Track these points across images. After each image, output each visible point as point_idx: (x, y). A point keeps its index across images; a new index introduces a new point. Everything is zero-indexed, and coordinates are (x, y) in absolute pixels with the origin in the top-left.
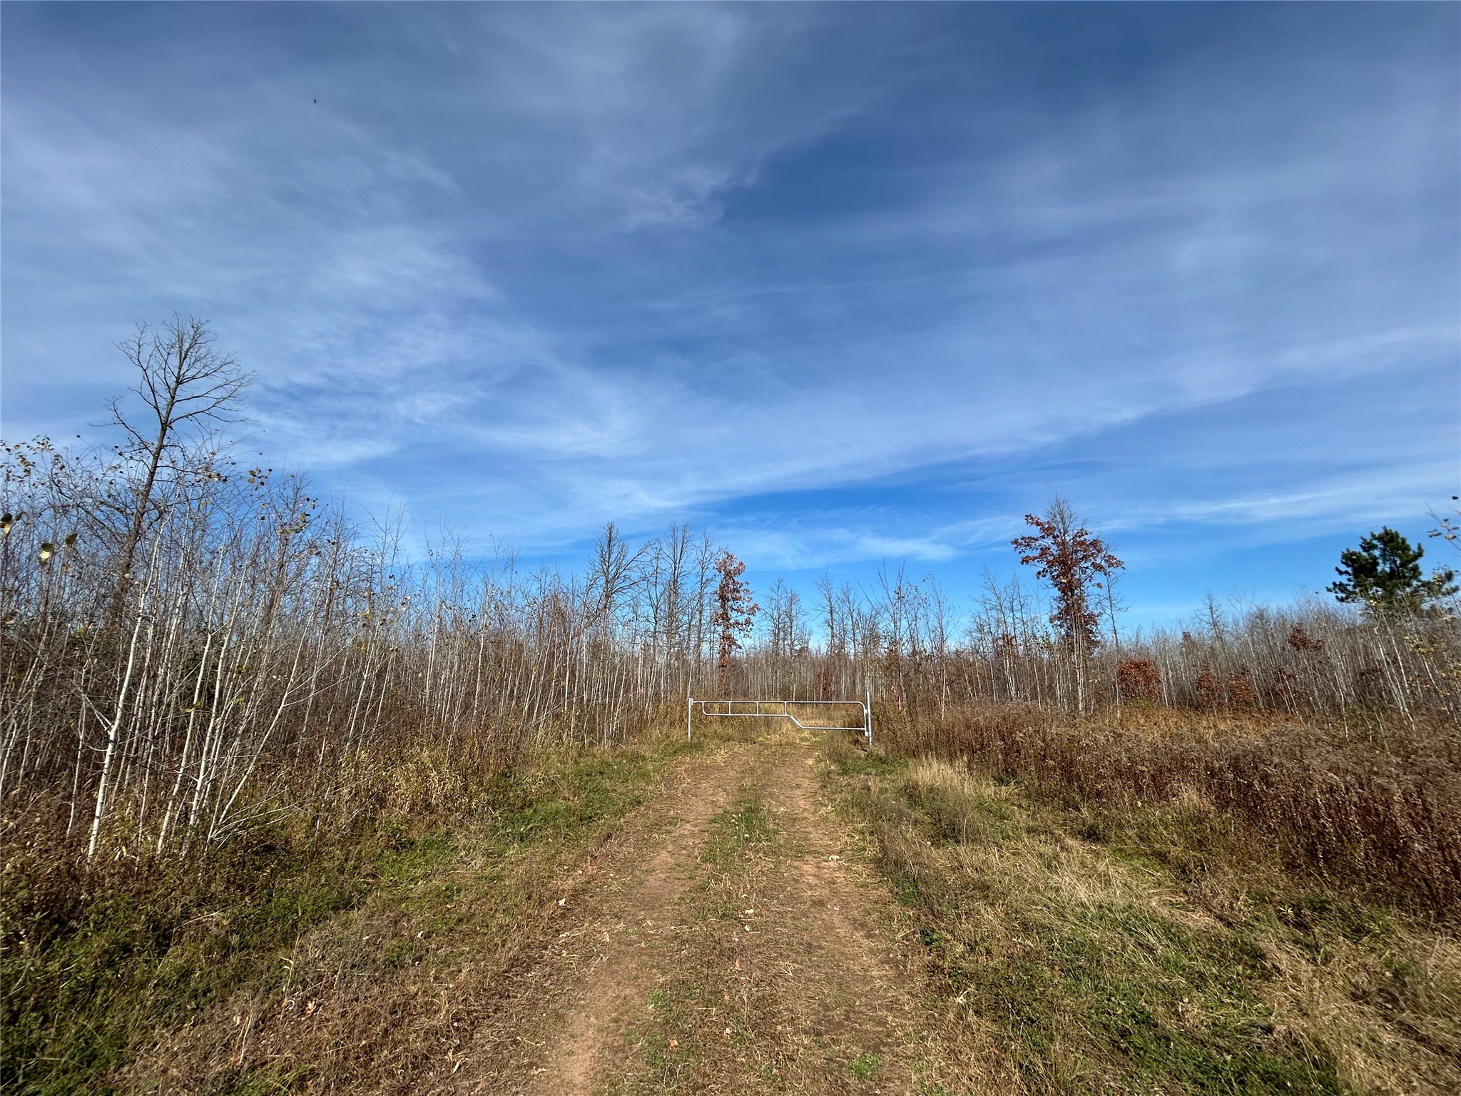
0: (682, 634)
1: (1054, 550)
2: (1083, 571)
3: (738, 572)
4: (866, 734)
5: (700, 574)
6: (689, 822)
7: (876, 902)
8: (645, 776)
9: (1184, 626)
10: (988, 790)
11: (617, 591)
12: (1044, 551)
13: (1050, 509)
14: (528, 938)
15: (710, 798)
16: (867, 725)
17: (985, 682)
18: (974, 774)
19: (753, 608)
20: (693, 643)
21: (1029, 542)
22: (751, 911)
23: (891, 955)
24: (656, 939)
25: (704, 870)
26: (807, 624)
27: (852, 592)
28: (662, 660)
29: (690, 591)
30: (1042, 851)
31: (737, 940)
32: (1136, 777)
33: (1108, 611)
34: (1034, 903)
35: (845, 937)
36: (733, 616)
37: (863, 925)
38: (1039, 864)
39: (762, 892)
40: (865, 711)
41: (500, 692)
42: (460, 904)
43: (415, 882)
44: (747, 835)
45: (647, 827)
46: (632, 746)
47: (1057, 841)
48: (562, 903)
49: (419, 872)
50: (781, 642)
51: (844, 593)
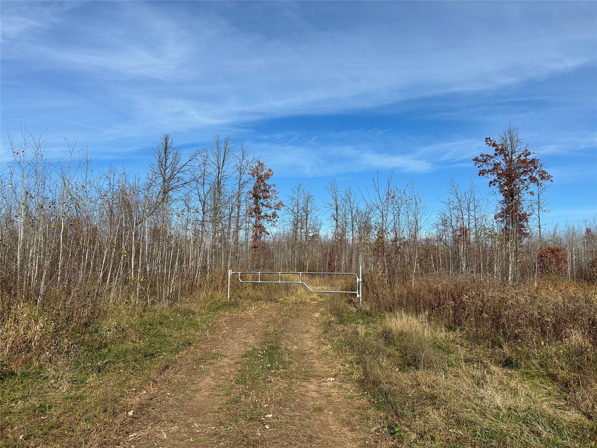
0: (224, 223)
1: (503, 165)
2: (522, 182)
3: (267, 176)
4: (358, 296)
5: (238, 177)
6: (227, 357)
7: (359, 408)
8: (195, 325)
9: (588, 224)
10: (442, 334)
11: (173, 188)
12: (496, 166)
13: (503, 135)
14: (105, 438)
15: (243, 340)
16: (359, 290)
17: (444, 261)
18: (432, 324)
19: (278, 205)
20: (232, 230)
21: (485, 159)
22: (271, 416)
23: (367, 442)
24: (201, 436)
25: (237, 389)
26: (319, 217)
27: (353, 194)
28: (208, 242)
29: (230, 190)
30: (474, 374)
31: (259, 434)
32: (542, 325)
33: (537, 212)
34: (466, 407)
35: (335, 431)
36: (263, 210)
37: (349, 423)
38: (471, 382)
39: (279, 403)
40: (358, 280)
41: (79, 264)
42: (52, 416)
43: (16, 401)
44: (269, 365)
45: (196, 361)
46: (184, 304)
47: (485, 367)
48: (130, 413)
49: (18, 395)
50: (299, 230)
51: (347, 195)
